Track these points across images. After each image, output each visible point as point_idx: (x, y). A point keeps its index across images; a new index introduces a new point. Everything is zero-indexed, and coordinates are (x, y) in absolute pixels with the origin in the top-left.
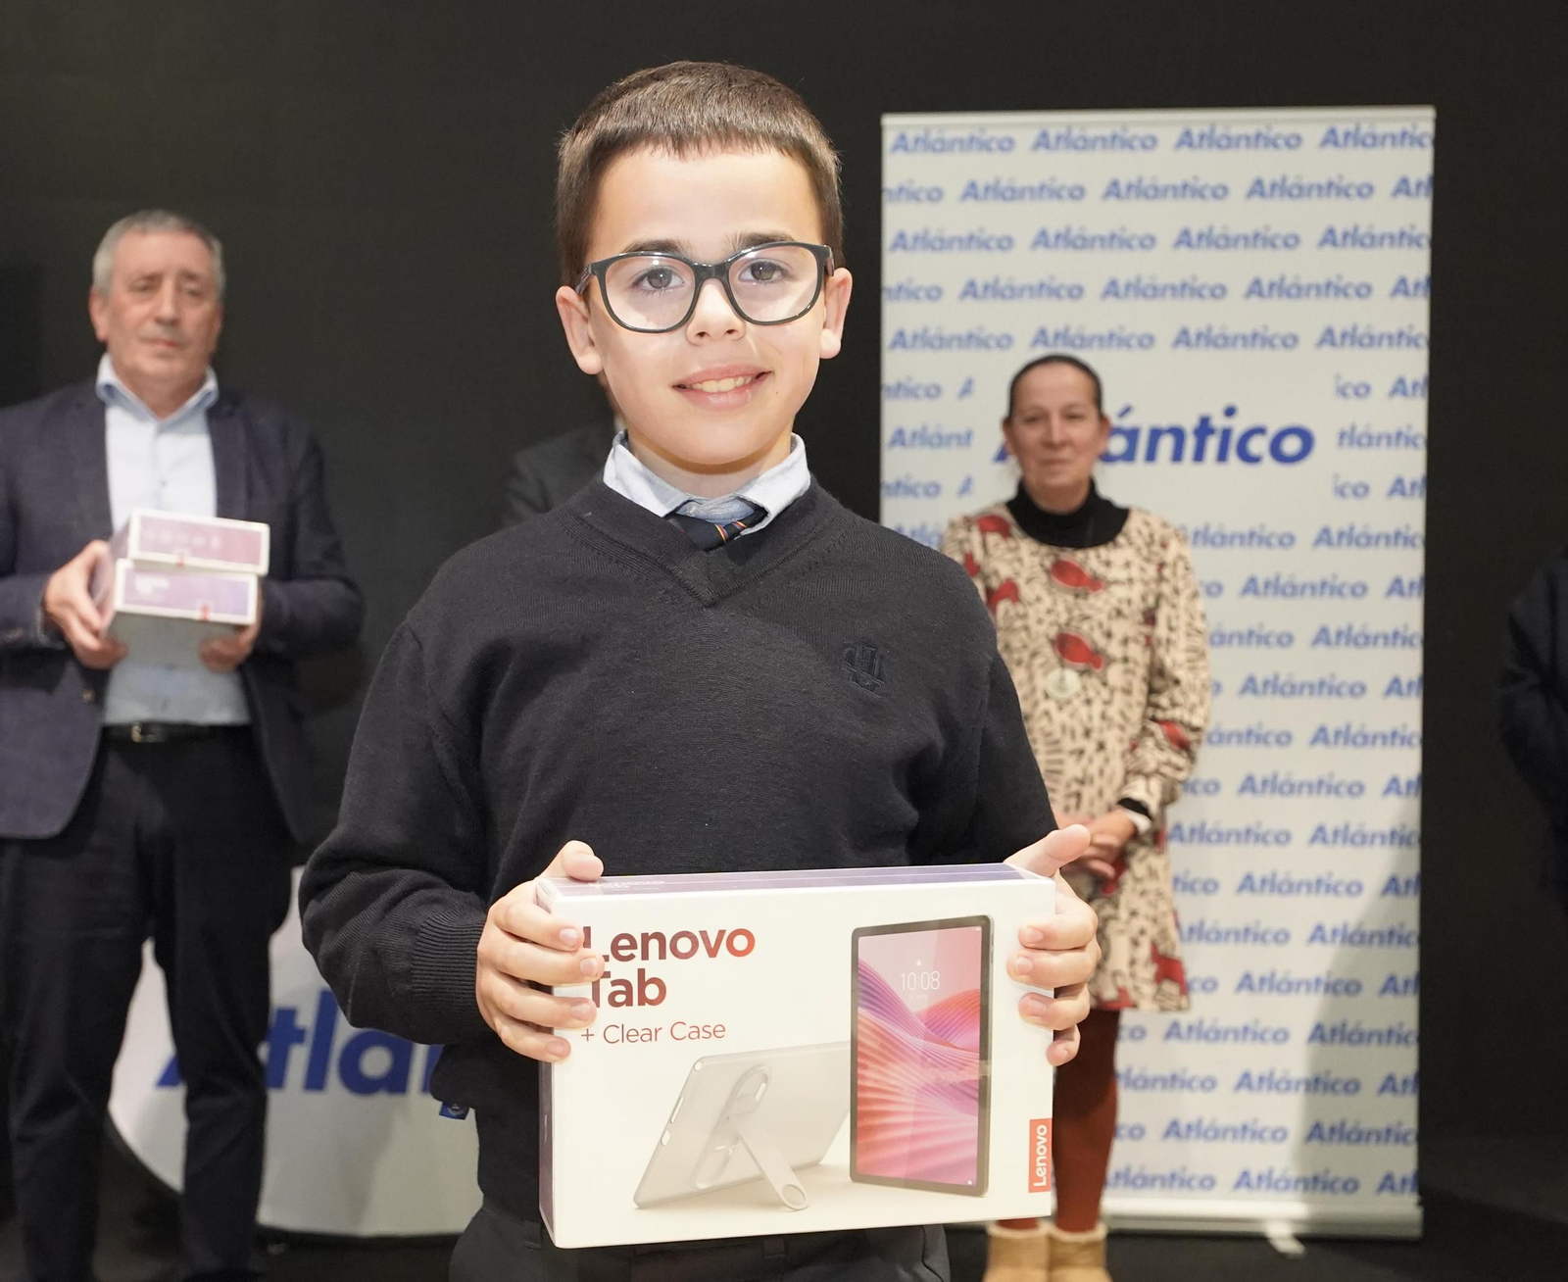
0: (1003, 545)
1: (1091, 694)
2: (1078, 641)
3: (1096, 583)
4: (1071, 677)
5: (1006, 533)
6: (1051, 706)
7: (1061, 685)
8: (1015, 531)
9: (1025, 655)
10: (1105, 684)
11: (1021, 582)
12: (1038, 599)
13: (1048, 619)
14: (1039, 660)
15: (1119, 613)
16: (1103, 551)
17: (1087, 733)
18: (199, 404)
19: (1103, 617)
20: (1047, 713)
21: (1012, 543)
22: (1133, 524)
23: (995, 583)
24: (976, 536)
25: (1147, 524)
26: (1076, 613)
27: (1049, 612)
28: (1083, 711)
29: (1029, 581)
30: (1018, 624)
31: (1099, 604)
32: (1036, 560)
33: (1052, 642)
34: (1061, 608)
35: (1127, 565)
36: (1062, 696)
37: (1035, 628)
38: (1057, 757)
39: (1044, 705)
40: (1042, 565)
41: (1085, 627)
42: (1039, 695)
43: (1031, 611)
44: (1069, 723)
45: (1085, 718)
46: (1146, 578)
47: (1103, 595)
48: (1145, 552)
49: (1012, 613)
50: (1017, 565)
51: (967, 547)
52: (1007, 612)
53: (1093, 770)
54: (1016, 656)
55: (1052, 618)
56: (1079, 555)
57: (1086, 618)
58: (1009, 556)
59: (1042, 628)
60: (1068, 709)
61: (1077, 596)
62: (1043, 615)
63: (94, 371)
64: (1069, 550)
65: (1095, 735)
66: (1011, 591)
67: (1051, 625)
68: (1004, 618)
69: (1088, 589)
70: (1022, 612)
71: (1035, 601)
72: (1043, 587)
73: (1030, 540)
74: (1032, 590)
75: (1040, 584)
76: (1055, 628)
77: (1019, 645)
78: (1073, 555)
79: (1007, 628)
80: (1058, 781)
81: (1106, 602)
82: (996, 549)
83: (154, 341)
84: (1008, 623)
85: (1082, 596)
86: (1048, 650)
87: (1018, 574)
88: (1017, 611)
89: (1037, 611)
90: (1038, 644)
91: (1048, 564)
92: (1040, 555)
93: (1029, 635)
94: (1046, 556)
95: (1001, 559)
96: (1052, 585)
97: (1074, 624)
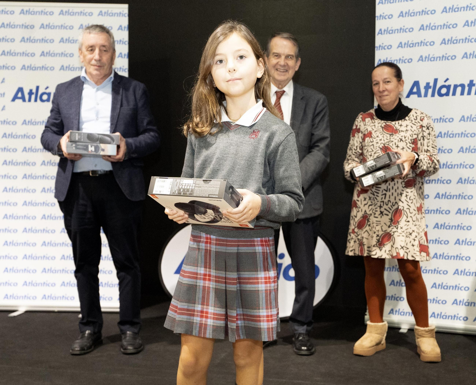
0: (371, 121)
2: (389, 149)
3: (396, 131)
5: (372, 118)
8: (374, 117)
9: (373, 153)
11: (373, 132)
13: (380, 142)
14: (376, 155)
15: (401, 140)
16: (400, 121)
19: (396, 141)
21: (373, 121)
22: (411, 114)
23: (366, 133)
25: (416, 113)
26: (389, 140)
27: (381, 140)
29: (375, 131)
30: (371, 144)
31: (396, 137)
32: (380, 125)
33: (381, 149)
34: (385, 139)
35: (407, 126)
37: (375, 145)
41: (391, 144)
43: (374, 140)
46: (413, 130)
47: (397, 134)
48: (414, 121)
50: (373, 127)
52: (368, 141)
54: (370, 154)
56: (393, 123)
57: (392, 141)
58: (372, 124)
59: (378, 145)
61: (391, 135)
66: (370, 135)
67: (381, 144)
68: (367, 143)
69: (393, 133)
70: (372, 141)
71: (376, 137)
72: (380, 133)
73: (378, 120)
74: (376, 134)
75: (379, 132)
76: (383, 145)
77: (371, 150)
78: (391, 123)
79: (368, 146)
80: (379, 190)
81: (398, 137)
82: (368, 122)
83: (94, 65)
84: (368, 144)
85: (392, 136)
86: (380, 151)
87: (373, 130)
88: (370, 140)
89: (377, 140)
90: (377, 150)
91: (383, 126)
92: (381, 123)
93: (374, 148)
94: (383, 124)
95: (369, 126)
96: (383, 132)
97: (388, 143)
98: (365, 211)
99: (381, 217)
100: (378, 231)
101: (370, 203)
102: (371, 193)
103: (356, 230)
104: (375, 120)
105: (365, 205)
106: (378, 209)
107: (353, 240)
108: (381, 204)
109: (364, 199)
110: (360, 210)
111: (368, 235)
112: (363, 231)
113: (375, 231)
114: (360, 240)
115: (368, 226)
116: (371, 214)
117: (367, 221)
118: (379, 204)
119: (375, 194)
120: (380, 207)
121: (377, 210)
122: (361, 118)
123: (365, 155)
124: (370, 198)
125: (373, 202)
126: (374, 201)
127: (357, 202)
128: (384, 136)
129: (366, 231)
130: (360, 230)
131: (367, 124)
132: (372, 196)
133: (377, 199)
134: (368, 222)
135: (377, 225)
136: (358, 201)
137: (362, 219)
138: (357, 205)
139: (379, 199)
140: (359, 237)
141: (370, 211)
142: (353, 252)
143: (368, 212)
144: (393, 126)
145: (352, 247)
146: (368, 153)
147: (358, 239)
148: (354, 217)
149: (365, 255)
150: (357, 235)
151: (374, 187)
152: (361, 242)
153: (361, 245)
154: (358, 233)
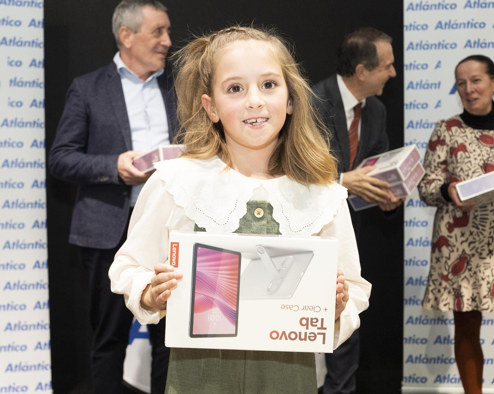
0: (459, 131)
2: (492, 166)
5: (460, 126)
8: (463, 125)
9: (470, 172)
11: (467, 144)
12: (474, 151)
13: (479, 158)
14: (476, 174)
21: (462, 130)
23: (456, 146)
26: (491, 155)
27: (479, 155)
29: (470, 144)
30: (467, 160)
32: (473, 135)
33: (481, 167)
34: (484, 153)
37: (473, 162)
38: (485, 213)
40: (475, 137)
43: (471, 155)
49: (464, 156)
50: (465, 138)
51: (439, 134)
52: (461, 155)
54: (466, 173)
55: (481, 157)
56: (491, 132)
58: (462, 135)
59: (477, 162)
62: (476, 156)
64: (487, 131)
66: (463, 148)
67: (480, 160)
68: (461, 158)
70: (468, 156)
71: (473, 152)
72: (476, 146)
73: (469, 128)
74: (472, 147)
76: (482, 162)
77: (467, 169)
78: (489, 132)
79: (462, 163)
82: (455, 132)
84: (462, 160)
86: (480, 170)
87: (466, 142)
88: (466, 155)
89: (474, 155)
90: (475, 168)
91: (478, 136)
92: (475, 133)
93: (471, 165)
94: (477, 133)
95: (458, 136)
96: (480, 144)
97: (490, 159)
98: (464, 251)
99: (490, 257)
100: (489, 276)
101: (471, 239)
102: (473, 226)
103: (450, 276)
104: (465, 129)
105: (462, 242)
106: (486, 247)
107: (447, 291)
108: (489, 241)
109: (460, 234)
110: (455, 249)
111: (468, 283)
112: (460, 277)
113: (484, 277)
114: (457, 290)
115: (467, 270)
116: (473, 255)
117: (466, 265)
118: (486, 240)
119: (480, 227)
120: (489, 244)
121: (483, 248)
122: (445, 126)
123: (458, 174)
124: (471, 233)
125: (477, 238)
126: (479, 236)
127: (449, 239)
128: (482, 150)
129: (465, 277)
130: (456, 277)
131: (454, 134)
132: (474, 230)
133: (483, 234)
135: (486, 269)
136: (451, 237)
137: (457, 262)
138: (450, 243)
139: (486, 234)
140: (455, 286)
141: (471, 250)
142: (447, 306)
143: (468, 251)
144: (492, 136)
145: (446, 300)
146: (463, 172)
147: (454, 289)
148: (444, 259)
149: (465, 310)
150: (451, 283)
151: (478, 218)
152: (458, 293)
153: (458, 296)
154: (454, 281)
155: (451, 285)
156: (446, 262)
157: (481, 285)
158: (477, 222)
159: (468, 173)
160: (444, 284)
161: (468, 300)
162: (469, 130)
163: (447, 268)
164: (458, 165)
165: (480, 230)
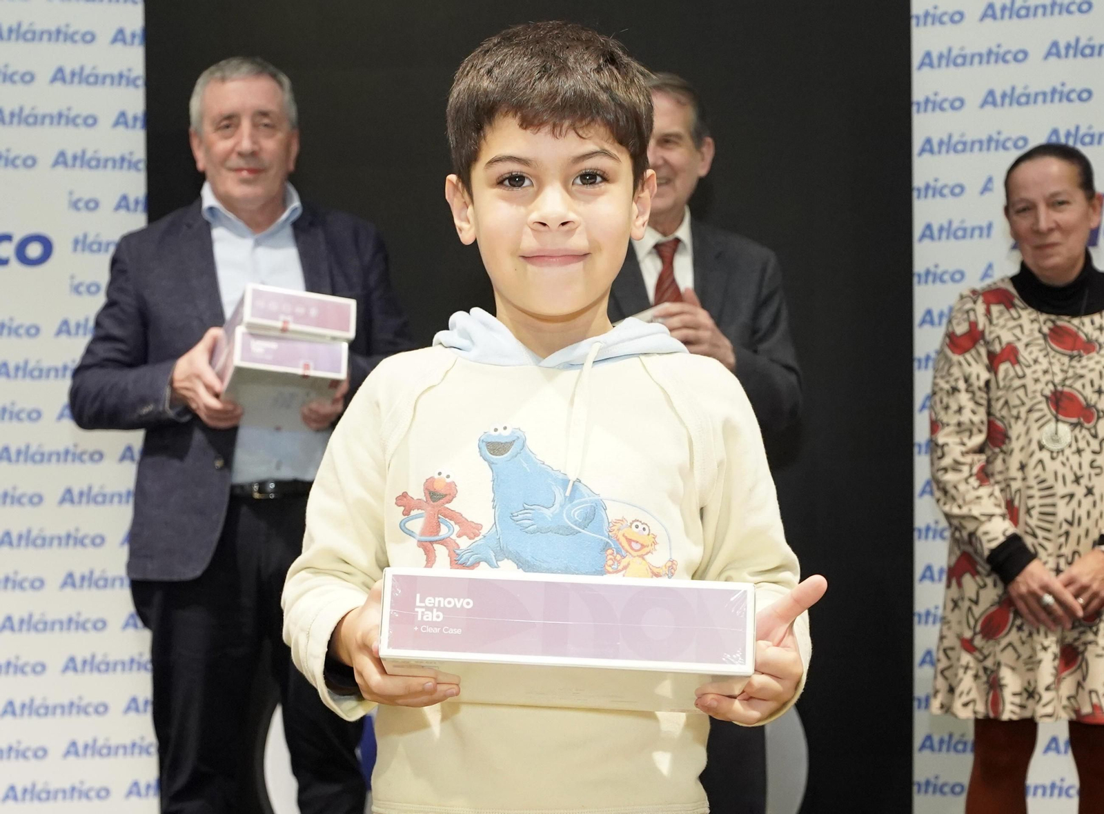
0: (1007, 315)
1: (1082, 444)
2: (1072, 398)
3: (1089, 346)
4: (1064, 430)
5: (1009, 305)
6: (1045, 455)
7: (1055, 437)
8: (1017, 302)
9: (1023, 410)
10: (1095, 436)
11: (1020, 346)
12: (1036, 361)
13: (1044, 379)
14: (1036, 415)
16: (1097, 319)
17: (1077, 480)
18: (287, 219)
19: (1094, 376)
20: (1041, 461)
21: (1013, 312)
23: (997, 348)
24: (980, 308)
26: (1070, 373)
27: (1045, 372)
28: (1074, 460)
29: (1027, 345)
30: (1017, 383)
31: (1092, 364)
32: (1036, 326)
33: (1047, 398)
34: (1056, 368)
36: (1055, 447)
37: (1031, 386)
38: (1049, 501)
39: (1039, 455)
40: (1040, 331)
41: (1078, 385)
42: (1034, 446)
43: (1028, 371)
44: (1062, 470)
45: (1076, 468)
47: (1094, 354)
49: (1012, 373)
50: (1018, 332)
51: (972, 317)
52: (1006, 371)
53: (1082, 512)
54: (1014, 412)
55: (1048, 377)
56: (1076, 321)
57: (1082, 377)
58: (1012, 324)
59: (1039, 386)
60: (1061, 458)
61: (1072, 358)
62: (1039, 374)
63: (197, 196)
64: (1067, 318)
65: (1084, 481)
66: (1011, 354)
67: (1047, 384)
68: (1004, 379)
69: (1082, 351)
70: (1020, 373)
71: (1032, 363)
72: (1041, 350)
73: (1030, 310)
74: (1031, 353)
75: (1038, 348)
76: (1051, 387)
77: (1017, 402)
78: (1069, 322)
79: (1008, 388)
80: (1051, 522)
81: (1098, 363)
82: (998, 318)
83: (239, 170)
84: (1007, 383)
85: (1076, 358)
86: (1044, 406)
87: (1019, 339)
89: (1035, 372)
90: (1035, 401)
91: (1045, 330)
92: (1039, 322)
93: (1026, 394)
94: (1045, 323)
95: (1003, 327)
96: (1049, 349)
97: (1068, 383)
102: (1026, 532)
103: (978, 641)
104: (1019, 311)
107: (970, 673)
108: (1058, 565)
110: (990, 582)
111: (1015, 656)
112: (999, 644)
114: (992, 672)
115: (1014, 630)
117: (1011, 616)
118: (1052, 563)
119: (1040, 533)
123: (998, 415)
127: (978, 559)
128: (1052, 360)
129: (1010, 644)
130: (991, 642)
131: (995, 322)
132: (1028, 540)
133: (1045, 549)
134: (1015, 619)
137: (994, 609)
138: (980, 568)
139: (1052, 547)
140: (989, 663)
142: (970, 706)
144: (1075, 329)
145: (968, 693)
146: (1009, 410)
147: (985, 669)
148: (966, 604)
149: (1006, 716)
150: (981, 657)
151: (1035, 513)
152: (994, 678)
153: (994, 686)
154: (986, 652)
155: (980, 661)
156: (970, 609)
157: (1040, 662)
158: (1033, 522)
159: (1019, 413)
160: (966, 658)
161: (1015, 694)
162: (1027, 316)
163: (972, 622)
164: (1000, 393)
165: (1040, 540)
